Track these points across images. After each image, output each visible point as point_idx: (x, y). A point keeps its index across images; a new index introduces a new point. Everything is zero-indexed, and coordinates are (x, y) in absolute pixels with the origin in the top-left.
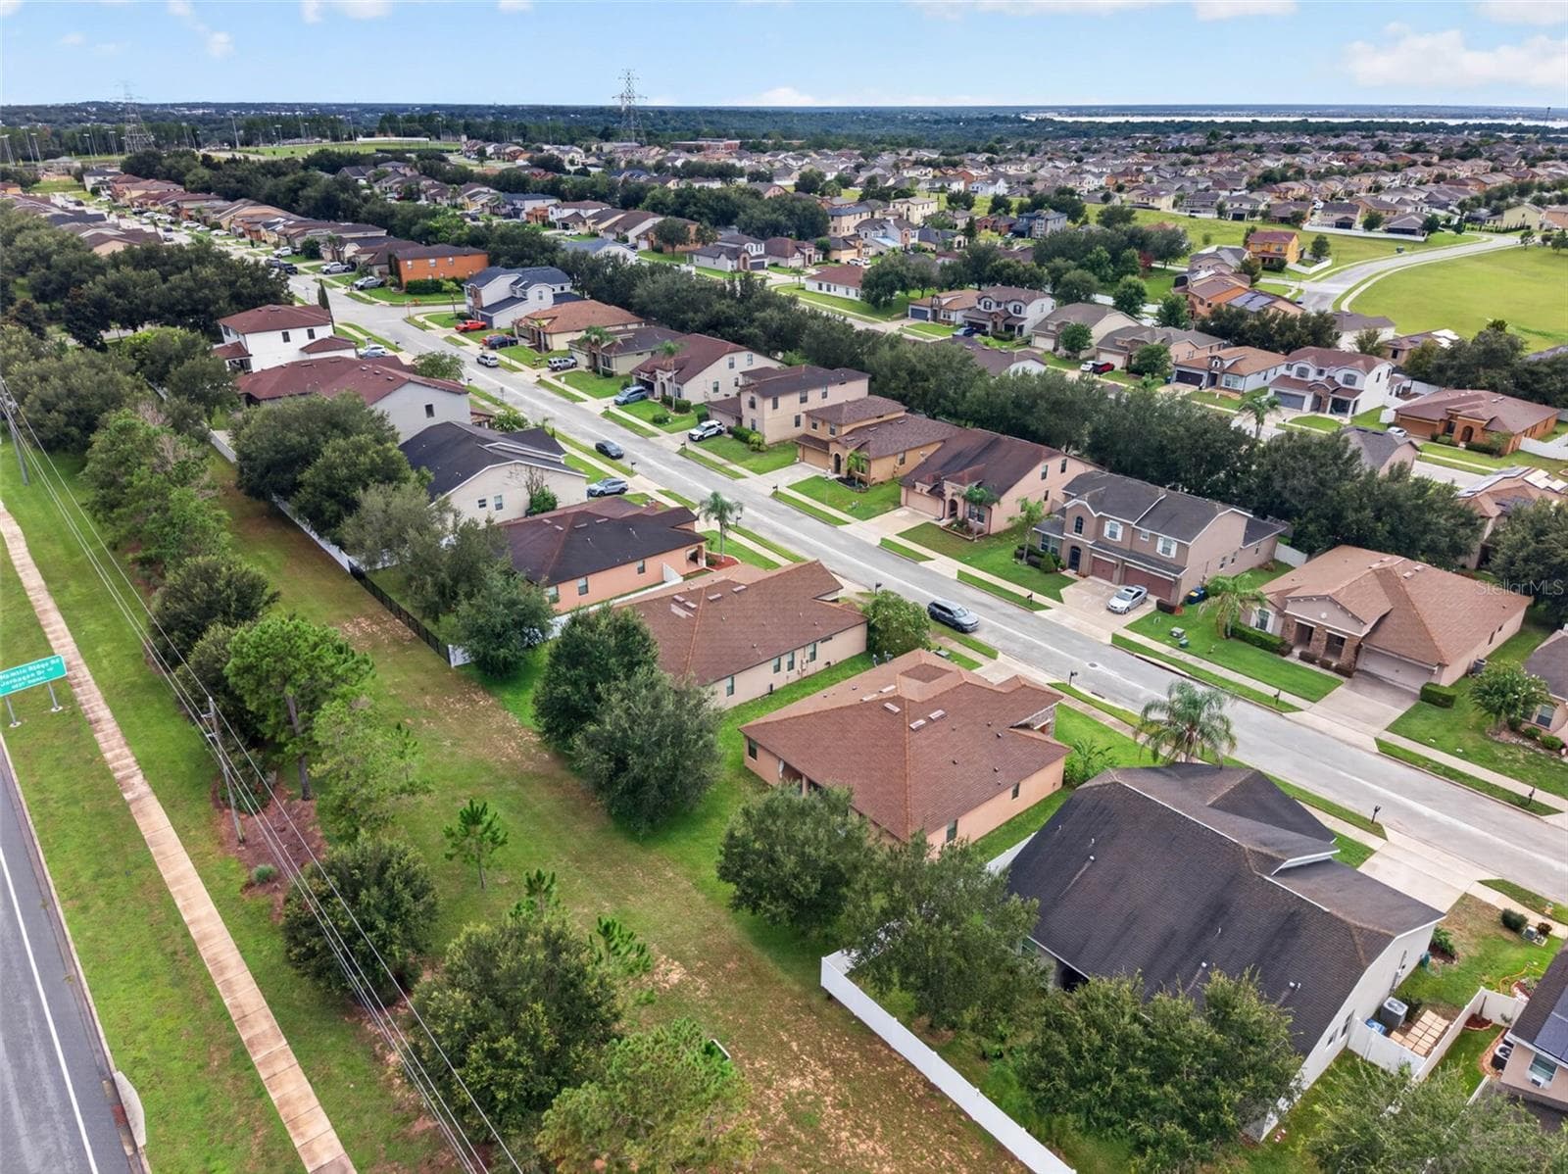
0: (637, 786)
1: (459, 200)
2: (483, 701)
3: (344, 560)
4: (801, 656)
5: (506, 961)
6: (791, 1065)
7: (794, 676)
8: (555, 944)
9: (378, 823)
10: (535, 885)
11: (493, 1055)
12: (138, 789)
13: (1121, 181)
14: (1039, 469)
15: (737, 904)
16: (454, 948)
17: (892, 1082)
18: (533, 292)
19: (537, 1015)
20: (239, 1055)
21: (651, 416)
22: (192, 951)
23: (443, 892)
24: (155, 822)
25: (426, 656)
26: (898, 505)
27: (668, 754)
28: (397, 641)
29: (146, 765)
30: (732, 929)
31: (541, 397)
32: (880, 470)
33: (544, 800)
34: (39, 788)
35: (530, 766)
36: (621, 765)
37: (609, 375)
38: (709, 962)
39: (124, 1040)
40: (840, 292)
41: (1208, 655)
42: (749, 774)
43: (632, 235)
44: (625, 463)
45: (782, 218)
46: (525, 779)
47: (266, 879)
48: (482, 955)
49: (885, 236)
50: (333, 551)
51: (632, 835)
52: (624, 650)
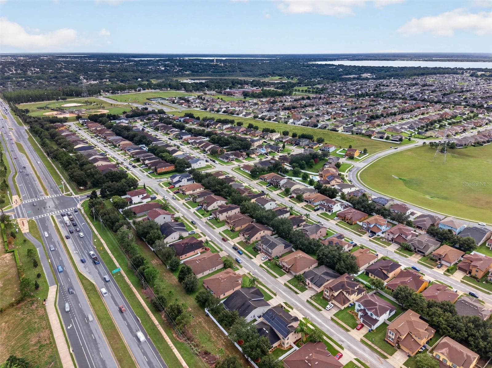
0: (188, 288)
1: (168, 132)
2: (172, 274)
3: (152, 249)
4: (214, 269)
5: (173, 307)
6: (200, 318)
7: (212, 271)
8: (178, 305)
9: (161, 292)
10: (176, 300)
11: (172, 315)
12: (132, 286)
13: (335, 116)
14: (259, 233)
15: (197, 302)
16: (169, 305)
17: (209, 320)
18: (183, 180)
19: (176, 311)
20: (148, 316)
21: (202, 213)
22: (142, 305)
23: (167, 300)
24: (134, 290)
25: (164, 266)
26: (239, 236)
27: (192, 285)
28: (160, 264)
29: (132, 283)
30: (197, 305)
31: (183, 208)
32: (237, 229)
33: (178, 289)
34: (120, 286)
35: (177, 284)
36: (187, 286)
37: (196, 202)
38: (194, 308)
39: (137, 313)
40: (247, 171)
41: (271, 269)
42: (203, 286)
43: (206, 149)
44: (196, 225)
45: (239, 147)
46: (176, 286)
47: (148, 298)
48: (171, 306)
49: (263, 150)
50: (151, 248)
51: (188, 294)
52: (188, 271)
